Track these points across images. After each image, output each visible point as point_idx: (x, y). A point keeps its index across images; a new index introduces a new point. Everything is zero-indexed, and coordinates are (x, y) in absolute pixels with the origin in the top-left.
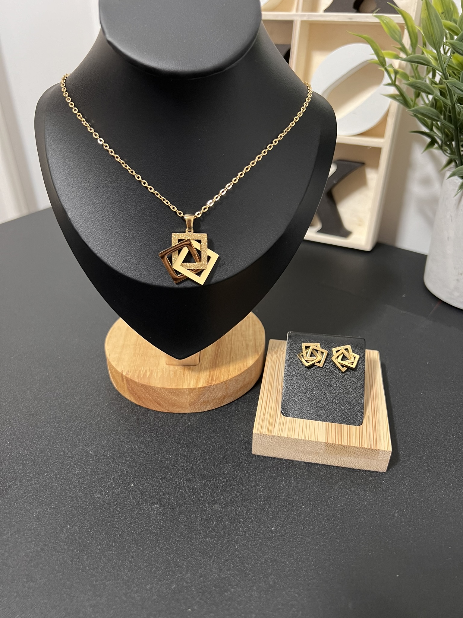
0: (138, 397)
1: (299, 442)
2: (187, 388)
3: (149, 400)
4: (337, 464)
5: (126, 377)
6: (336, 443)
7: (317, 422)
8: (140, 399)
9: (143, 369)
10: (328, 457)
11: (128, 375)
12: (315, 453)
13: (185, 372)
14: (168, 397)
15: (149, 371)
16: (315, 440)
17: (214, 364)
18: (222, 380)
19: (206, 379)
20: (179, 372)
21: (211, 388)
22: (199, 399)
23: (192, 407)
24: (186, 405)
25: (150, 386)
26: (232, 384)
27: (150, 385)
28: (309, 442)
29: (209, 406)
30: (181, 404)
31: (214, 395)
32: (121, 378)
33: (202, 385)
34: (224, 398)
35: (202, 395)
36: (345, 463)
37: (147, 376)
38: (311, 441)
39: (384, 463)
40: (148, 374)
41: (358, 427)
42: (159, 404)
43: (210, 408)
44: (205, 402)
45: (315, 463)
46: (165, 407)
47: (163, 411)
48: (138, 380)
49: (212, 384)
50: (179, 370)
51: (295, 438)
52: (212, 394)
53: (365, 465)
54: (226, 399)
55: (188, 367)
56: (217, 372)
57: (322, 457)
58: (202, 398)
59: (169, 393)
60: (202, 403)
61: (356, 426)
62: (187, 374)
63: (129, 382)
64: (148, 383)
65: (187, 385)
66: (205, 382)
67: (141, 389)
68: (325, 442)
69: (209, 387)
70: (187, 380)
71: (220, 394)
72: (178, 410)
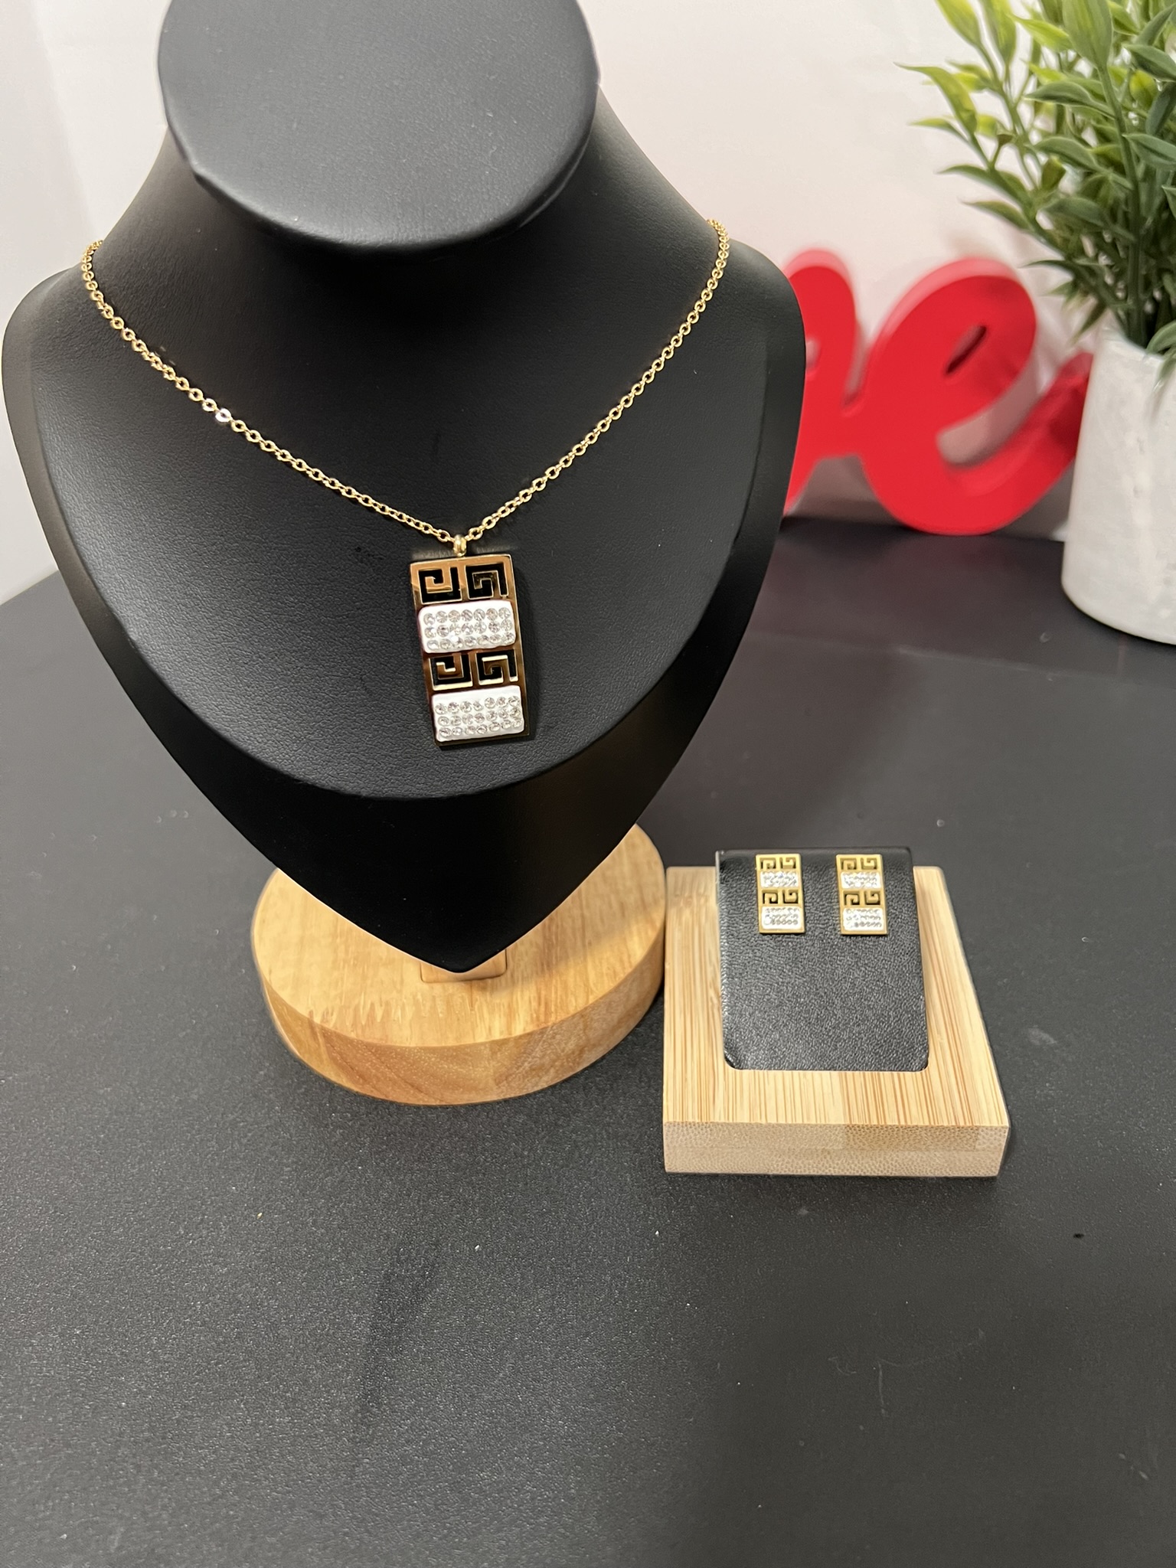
0: (360, 1075)
1: (780, 1132)
2: (487, 1040)
3: (390, 1080)
4: (876, 1171)
5: (323, 1029)
6: (873, 1124)
7: (816, 1073)
8: (365, 1080)
9: (365, 1002)
10: (854, 1157)
11: (327, 1021)
12: (820, 1151)
14: (438, 1068)
15: (381, 1005)
16: (818, 1122)
17: (545, 966)
18: (572, 1010)
19: (531, 1010)
20: (460, 1000)
21: (547, 1033)
22: (520, 1064)
23: (504, 1086)
24: (486, 1083)
25: (390, 1048)
26: (599, 1015)
27: (389, 1043)
28: (804, 1127)
29: (545, 1078)
30: (474, 1082)
31: (556, 1049)
32: (308, 1031)
33: (524, 1030)
34: (582, 1051)
35: (524, 1053)
36: (896, 1166)
37: (379, 1020)
38: (808, 1124)
39: (992, 1155)
40: (379, 1013)
41: (918, 1073)
42: (417, 1089)
43: (547, 1082)
44: (534, 1070)
45: (824, 1174)
46: (434, 1094)
47: (429, 1104)
48: (356, 1034)
49: (550, 1024)
50: (459, 990)
51: (768, 1121)
52: (552, 1047)
53: (945, 1165)
54: (587, 1052)
55: (481, 983)
56: (556, 990)
57: (839, 1160)
58: (526, 1061)
59: (441, 1058)
60: (526, 1072)
61: (914, 1073)
62: (480, 1002)
63: (331, 1039)
64: (384, 1038)
65: (484, 1035)
66: (529, 1019)
67: (366, 1054)
68: (844, 1125)
69: (542, 1032)
70: (482, 1018)
71: (572, 1045)
72: (467, 1096)
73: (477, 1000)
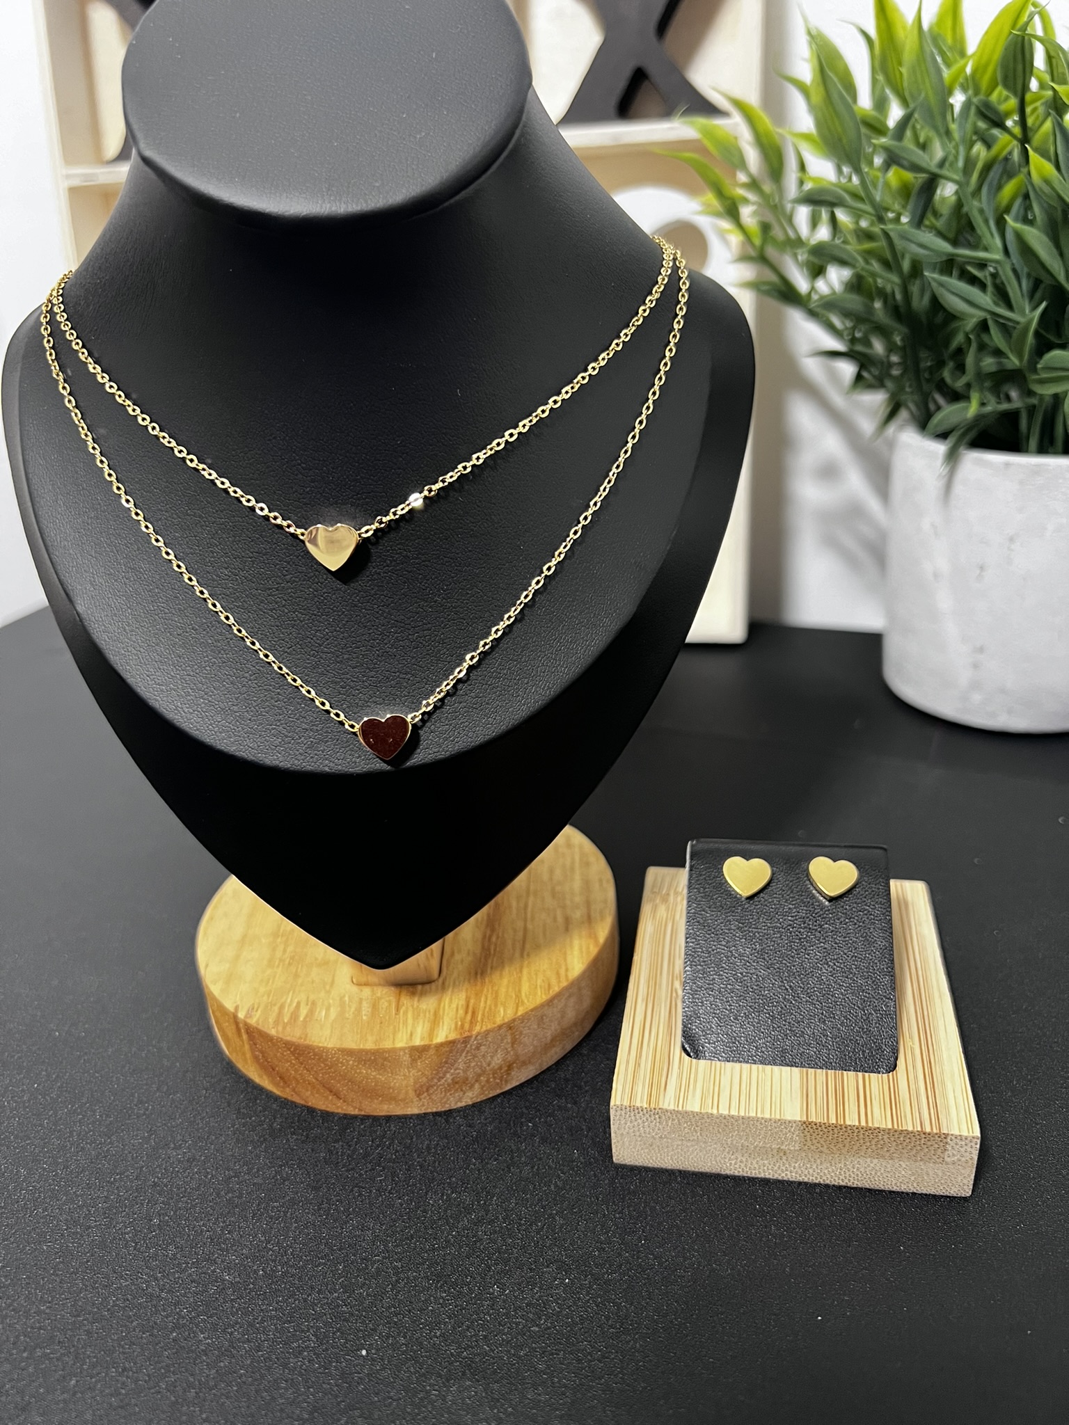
0: (280, 1077)
1: (732, 1125)
2: (407, 1046)
3: (309, 1084)
4: (837, 1179)
5: (246, 1024)
6: (830, 1122)
7: (776, 1068)
8: (285, 1082)
9: (292, 1001)
10: (813, 1160)
11: (252, 1016)
12: (775, 1151)
13: (401, 1003)
14: (356, 1072)
15: (307, 1004)
16: (773, 1116)
17: (479, 975)
18: (499, 1021)
20: (386, 1004)
21: (471, 1042)
22: (441, 1075)
23: (425, 1098)
24: (407, 1093)
25: (309, 1048)
26: (529, 1029)
27: (307, 1042)
28: (758, 1121)
29: (470, 1094)
30: (393, 1091)
31: (481, 1062)
32: (234, 1027)
33: (447, 1037)
34: (510, 1068)
35: (446, 1062)
36: (857, 1175)
37: (301, 1019)
38: (762, 1118)
39: (963, 1171)
40: (304, 1012)
41: (885, 1076)
42: (336, 1095)
43: (472, 1098)
44: (456, 1083)
45: (780, 1178)
46: (352, 1101)
47: (346, 1112)
48: (277, 1032)
49: (474, 1033)
50: (386, 996)
51: (720, 1112)
52: (476, 1059)
53: (913, 1178)
55: (410, 989)
56: (487, 999)
57: (796, 1163)
58: (449, 1072)
59: (359, 1062)
60: (449, 1085)
61: (880, 1075)
62: (407, 1008)
63: (254, 1037)
64: (303, 1036)
65: (405, 1041)
66: (453, 1026)
67: (285, 1053)
68: (800, 1121)
69: (466, 1041)
70: (405, 1023)
71: (498, 1060)
72: (386, 1107)
73: (403, 1005)
